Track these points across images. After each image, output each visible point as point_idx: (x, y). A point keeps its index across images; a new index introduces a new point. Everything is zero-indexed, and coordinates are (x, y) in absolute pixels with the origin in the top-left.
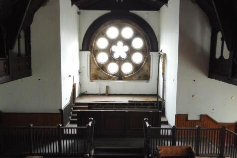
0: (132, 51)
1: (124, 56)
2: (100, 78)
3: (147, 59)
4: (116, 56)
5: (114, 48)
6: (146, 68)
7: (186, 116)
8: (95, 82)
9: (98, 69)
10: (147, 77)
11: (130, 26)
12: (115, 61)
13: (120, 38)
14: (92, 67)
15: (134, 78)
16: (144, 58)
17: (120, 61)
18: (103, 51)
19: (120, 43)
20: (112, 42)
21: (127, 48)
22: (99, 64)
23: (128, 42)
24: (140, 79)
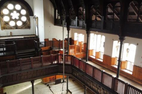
0: (21, 16)
1: (17, 18)
2: (7, 29)
3: (29, 19)
4: (13, 18)
5: (12, 14)
6: (28, 23)
7: (48, 39)
8: (4, 30)
9: (5, 24)
10: (29, 27)
11: (19, 4)
12: (13, 20)
13: (15, 9)
14: (2, 23)
15: (23, 28)
16: (27, 19)
17: (16, 20)
18: (7, 15)
19: (15, 12)
20: (11, 11)
21: (18, 14)
22: (5, 22)
23: (19, 12)
24: (26, 28)
